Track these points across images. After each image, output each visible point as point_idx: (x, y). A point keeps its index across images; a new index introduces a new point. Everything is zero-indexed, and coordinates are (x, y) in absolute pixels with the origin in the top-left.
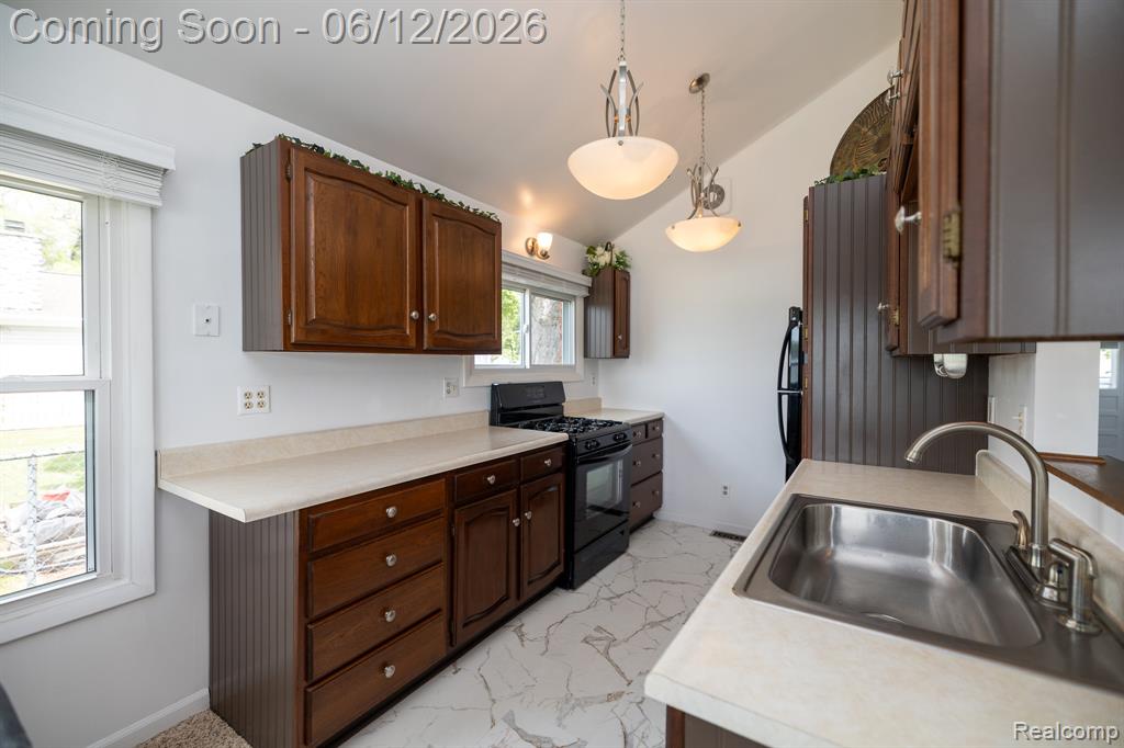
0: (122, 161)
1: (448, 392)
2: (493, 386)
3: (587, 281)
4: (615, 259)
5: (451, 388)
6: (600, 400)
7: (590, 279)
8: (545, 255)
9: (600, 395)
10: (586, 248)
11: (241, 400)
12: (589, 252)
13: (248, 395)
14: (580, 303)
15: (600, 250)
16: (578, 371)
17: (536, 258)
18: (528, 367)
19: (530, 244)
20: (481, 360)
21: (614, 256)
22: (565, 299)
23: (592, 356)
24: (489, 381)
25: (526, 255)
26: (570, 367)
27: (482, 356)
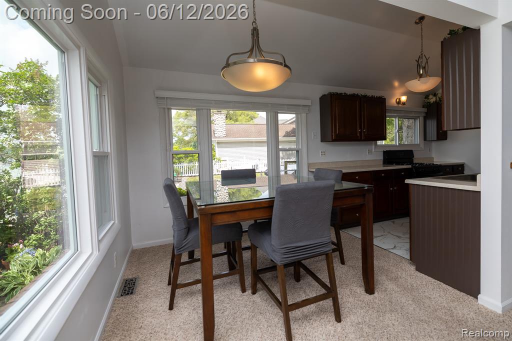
0: (303, 105)
1: (369, 153)
2: (384, 151)
3: (425, 110)
4: (438, 99)
5: (370, 152)
6: (433, 158)
7: (426, 109)
8: (404, 104)
9: (433, 156)
10: (424, 97)
11: (321, 153)
12: (425, 98)
13: (322, 152)
14: (422, 119)
15: (431, 97)
16: (421, 146)
17: (400, 105)
18: (398, 144)
19: (398, 100)
20: (379, 143)
21: (438, 98)
22: (415, 118)
23: (428, 139)
24: (382, 150)
25: (396, 105)
26: (417, 144)
27: (380, 141)
